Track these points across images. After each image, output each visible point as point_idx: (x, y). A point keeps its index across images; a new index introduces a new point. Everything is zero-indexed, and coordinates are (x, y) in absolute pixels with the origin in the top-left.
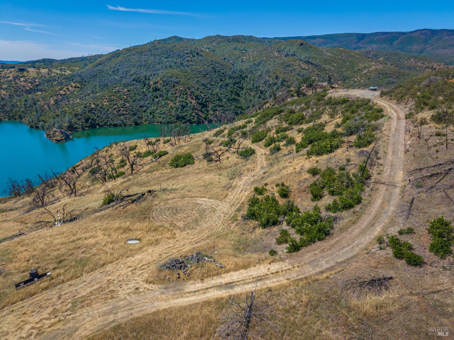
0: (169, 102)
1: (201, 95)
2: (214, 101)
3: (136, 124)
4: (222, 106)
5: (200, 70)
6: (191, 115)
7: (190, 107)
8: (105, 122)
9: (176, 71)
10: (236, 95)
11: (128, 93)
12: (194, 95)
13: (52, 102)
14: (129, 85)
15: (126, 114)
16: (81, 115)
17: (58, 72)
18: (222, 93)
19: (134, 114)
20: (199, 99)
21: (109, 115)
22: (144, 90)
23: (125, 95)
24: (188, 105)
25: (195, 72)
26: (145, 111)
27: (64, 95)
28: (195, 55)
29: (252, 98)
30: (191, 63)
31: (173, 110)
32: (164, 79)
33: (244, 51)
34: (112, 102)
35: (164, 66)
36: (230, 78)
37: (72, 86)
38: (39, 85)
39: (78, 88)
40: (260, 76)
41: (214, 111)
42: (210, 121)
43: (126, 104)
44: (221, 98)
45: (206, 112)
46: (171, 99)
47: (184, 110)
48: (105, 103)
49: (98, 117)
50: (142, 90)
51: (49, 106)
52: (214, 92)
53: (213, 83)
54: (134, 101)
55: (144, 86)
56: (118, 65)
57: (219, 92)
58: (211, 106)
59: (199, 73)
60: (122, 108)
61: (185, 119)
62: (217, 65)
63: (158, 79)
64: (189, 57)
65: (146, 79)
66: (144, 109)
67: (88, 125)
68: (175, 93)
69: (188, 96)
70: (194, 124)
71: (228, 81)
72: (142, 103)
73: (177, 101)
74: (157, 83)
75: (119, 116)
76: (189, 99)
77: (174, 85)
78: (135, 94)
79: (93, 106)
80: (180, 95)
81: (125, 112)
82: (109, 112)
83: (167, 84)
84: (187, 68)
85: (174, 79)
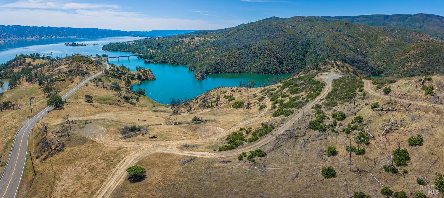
0: (260, 60)
1: (280, 56)
2: (288, 60)
3: (240, 72)
4: (293, 64)
5: (282, 41)
6: (272, 69)
7: (272, 64)
8: (224, 70)
9: (267, 41)
10: (303, 56)
11: (239, 54)
12: (275, 57)
13: (202, 57)
14: (240, 49)
15: (236, 66)
16: (213, 65)
17: (209, 39)
18: (294, 55)
19: (240, 67)
20: (278, 59)
21: (227, 66)
22: (248, 52)
23: (237, 55)
24: (271, 63)
25: (278, 42)
26: (246, 65)
27: (208, 53)
28: (281, 31)
29: (312, 58)
30: (277, 37)
31: (262, 65)
32: (259, 47)
33: (313, 27)
34: (230, 59)
35: (262, 38)
36: (301, 45)
37: (212, 49)
38: (199, 46)
39: (215, 49)
40: (319, 45)
41: (287, 66)
42: (284, 73)
43: (237, 60)
44: (293, 59)
45: (282, 67)
46: (262, 58)
47: (269, 65)
48: (226, 60)
49: (221, 67)
50: (247, 52)
51: (199, 59)
52: (289, 55)
53: (289, 49)
54: (241, 59)
55: (248, 50)
56: (237, 37)
57: (292, 54)
58: (285, 63)
59: (281, 43)
60: (234, 62)
61: (268, 71)
62: (293, 37)
63: (256, 46)
64: (277, 32)
65: (250, 46)
66: (246, 63)
67: (215, 71)
68: (265, 55)
69: (272, 57)
70: (273, 75)
71: (299, 48)
72: (246, 60)
73: (265, 60)
74: (255, 48)
75: (232, 67)
76: (272, 59)
77: (265, 50)
78: (243, 54)
79: (219, 61)
80: (267, 56)
81: (235, 65)
82: (227, 65)
83: (261, 50)
84: (274, 40)
85: (265, 47)
